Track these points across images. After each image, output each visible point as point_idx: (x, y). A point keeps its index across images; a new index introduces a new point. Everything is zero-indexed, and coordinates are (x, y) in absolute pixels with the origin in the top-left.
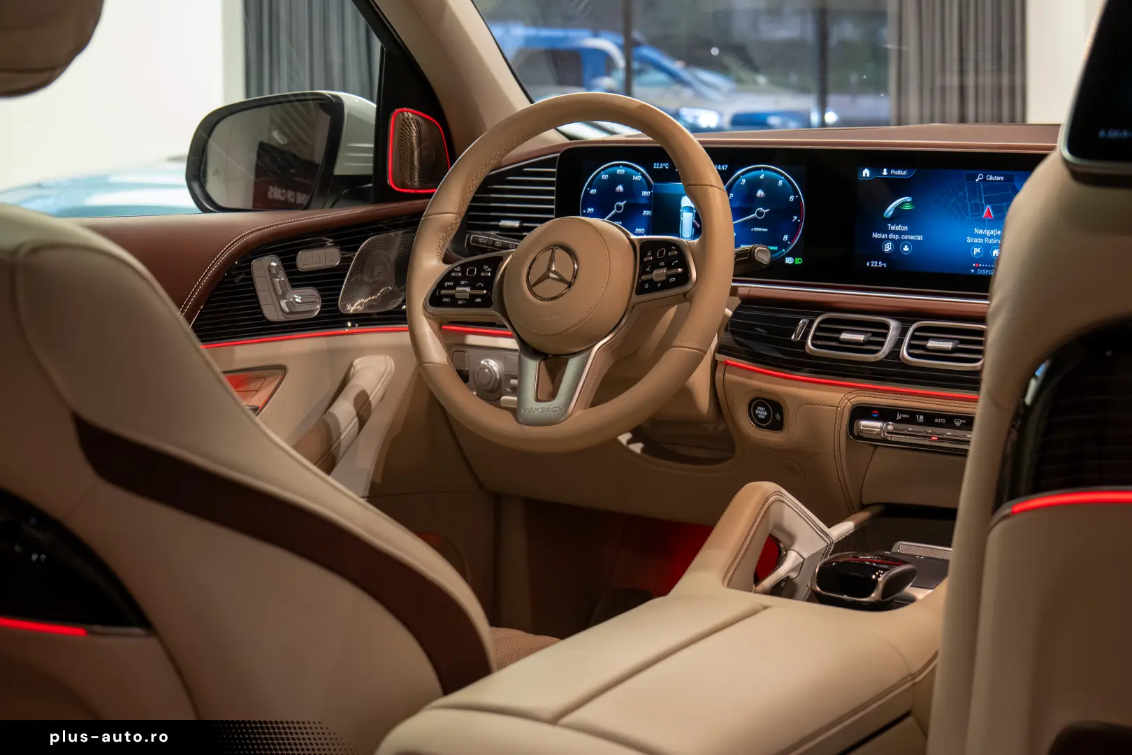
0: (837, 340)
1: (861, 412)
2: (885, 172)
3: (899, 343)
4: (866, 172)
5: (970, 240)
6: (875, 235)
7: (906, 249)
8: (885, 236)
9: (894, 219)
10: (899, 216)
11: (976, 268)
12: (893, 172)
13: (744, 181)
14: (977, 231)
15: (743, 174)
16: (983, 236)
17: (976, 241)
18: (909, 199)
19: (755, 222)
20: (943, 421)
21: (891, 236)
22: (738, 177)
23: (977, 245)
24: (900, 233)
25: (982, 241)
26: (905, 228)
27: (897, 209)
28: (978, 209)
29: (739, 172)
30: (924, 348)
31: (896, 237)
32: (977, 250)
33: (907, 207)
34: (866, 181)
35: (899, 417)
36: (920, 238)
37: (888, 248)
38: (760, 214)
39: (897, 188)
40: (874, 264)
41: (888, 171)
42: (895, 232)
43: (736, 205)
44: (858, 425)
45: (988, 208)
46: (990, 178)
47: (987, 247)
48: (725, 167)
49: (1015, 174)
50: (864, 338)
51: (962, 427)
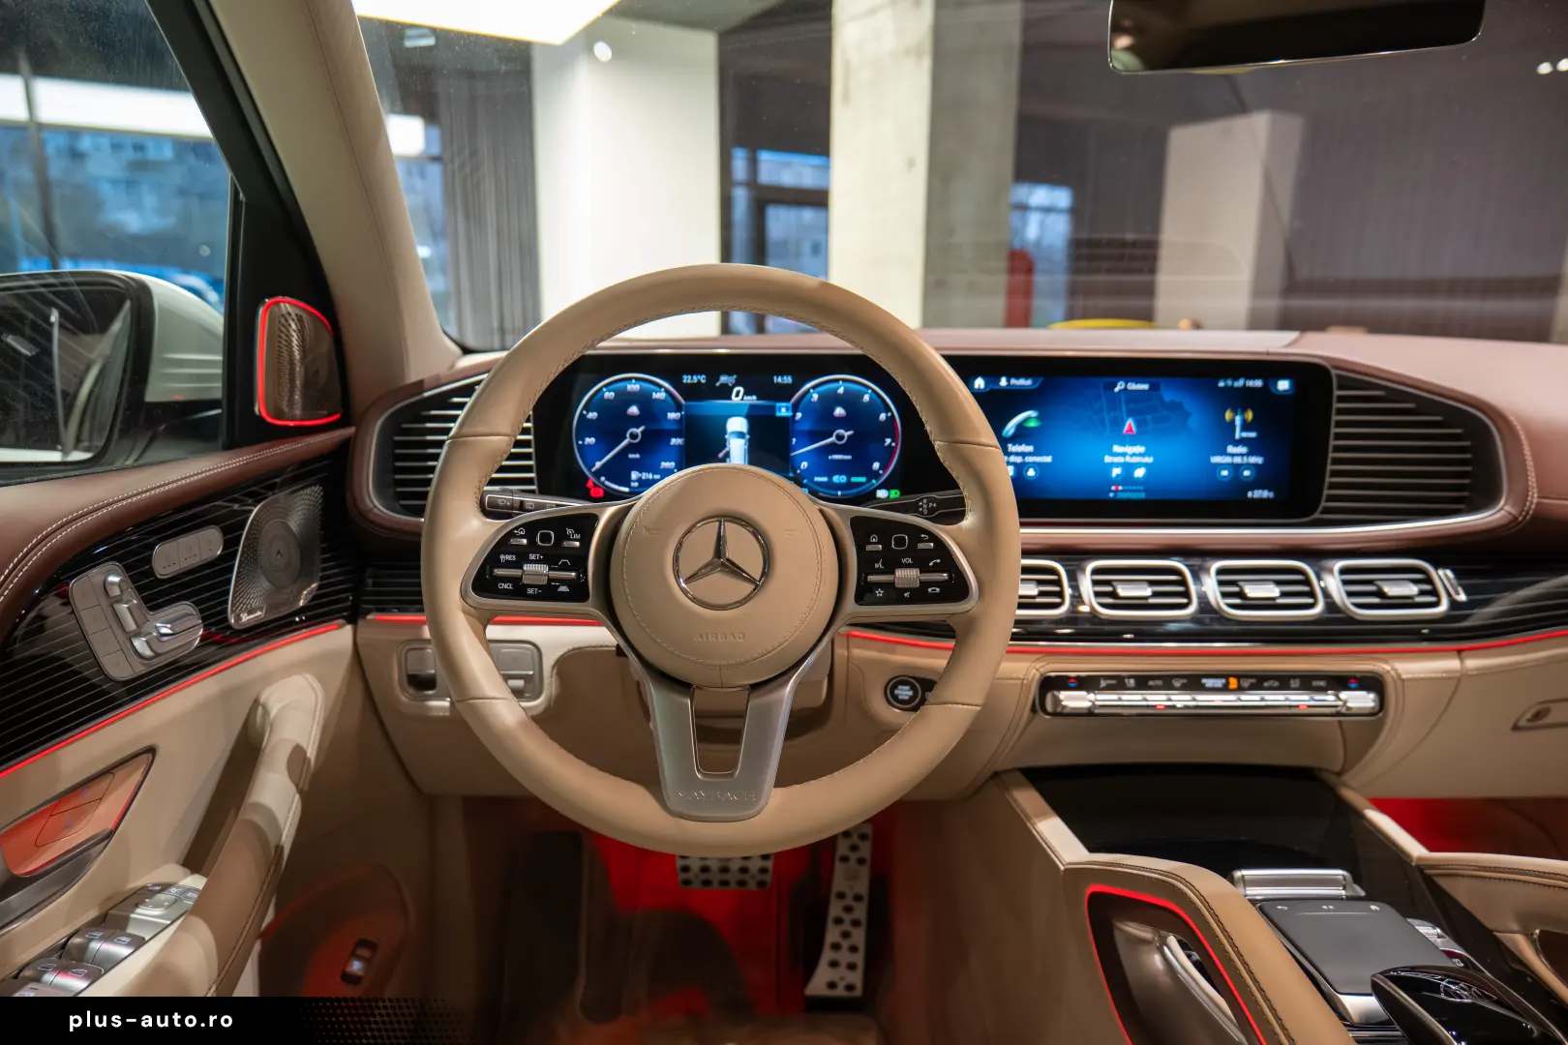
1: (1051, 684)
2: (1003, 382)
3: (1077, 592)
4: (980, 383)
5: (1108, 459)
7: (1031, 473)
9: (1015, 439)
10: (1022, 434)
11: (1117, 491)
12: (1013, 381)
13: (815, 397)
14: (1117, 448)
15: (814, 387)
16: (1124, 455)
17: (1117, 460)
18: (1033, 414)
19: (833, 448)
20: (1159, 683)
21: (1014, 459)
22: (808, 391)
23: (1118, 465)
24: (1023, 454)
25: (1120, 460)
26: (1030, 449)
27: (1020, 427)
28: (1118, 423)
29: (808, 386)
30: (1114, 595)
31: (1019, 460)
32: (1116, 472)
33: (1032, 424)
35: (1103, 683)
36: (1048, 459)
38: (840, 437)
39: (1018, 401)
41: (1008, 381)
42: (1017, 454)
43: (806, 427)
44: (1057, 701)
45: (1130, 422)
46: (1132, 386)
47: (1129, 468)
48: (788, 380)
49: (1162, 381)
50: (1033, 589)
51: (1184, 688)
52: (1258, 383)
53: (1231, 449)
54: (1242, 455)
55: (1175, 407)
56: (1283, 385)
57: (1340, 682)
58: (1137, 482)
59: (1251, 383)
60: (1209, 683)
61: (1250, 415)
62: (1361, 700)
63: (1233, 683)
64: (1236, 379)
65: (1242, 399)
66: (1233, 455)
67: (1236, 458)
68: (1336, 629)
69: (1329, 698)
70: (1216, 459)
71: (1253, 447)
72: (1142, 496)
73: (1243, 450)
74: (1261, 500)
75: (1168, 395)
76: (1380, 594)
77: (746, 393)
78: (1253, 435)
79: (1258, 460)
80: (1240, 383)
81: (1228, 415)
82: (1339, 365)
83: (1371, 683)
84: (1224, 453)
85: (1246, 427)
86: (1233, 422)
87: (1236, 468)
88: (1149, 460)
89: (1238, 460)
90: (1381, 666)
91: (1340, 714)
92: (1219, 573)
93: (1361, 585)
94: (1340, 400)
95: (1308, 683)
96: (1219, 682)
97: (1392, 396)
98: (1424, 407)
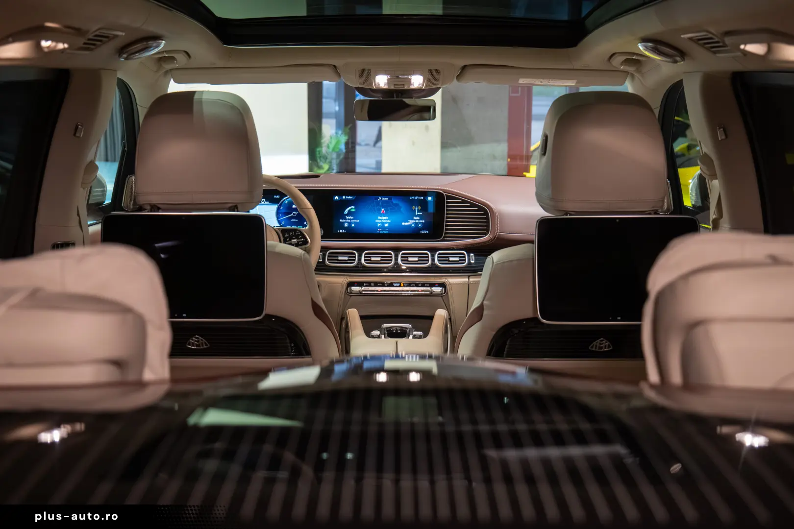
0: (338, 260)
1: (351, 284)
2: (344, 197)
3: (360, 259)
4: (337, 198)
5: (377, 221)
6: (341, 221)
7: (353, 225)
8: (345, 221)
9: (348, 215)
10: (350, 213)
11: (379, 231)
12: (347, 197)
13: (287, 202)
14: (379, 218)
15: (286, 199)
16: (381, 220)
17: (379, 221)
18: (353, 207)
19: (292, 217)
20: (380, 284)
21: (347, 221)
22: (284, 200)
23: (380, 223)
24: (350, 219)
25: (381, 221)
26: (352, 218)
27: (349, 211)
28: (379, 210)
29: (285, 198)
30: (370, 260)
31: (349, 221)
32: (379, 225)
33: (353, 210)
34: (337, 201)
35: (365, 285)
36: (358, 221)
37: (346, 225)
38: (294, 214)
39: (348, 203)
40: (341, 231)
41: (345, 197)
42: (349, 219)
43: (284, 211)
44: (351, 289)
45: (383, 210)
46: (384, 199)
47: (383, 224)
48: (278, 197)
49: (392, 197)
50: (346, 258)
51: (387, 286)
52: (422, 198)
54: (418, 220)
55: (396, 205)
56: (430, 199)
57: (432, 285)
58: (386, 228)
59: (420, 198)
60: (395, 285)
61: (420, 208)
62: (437, 290)
63: (402, 285)
64: (415, 196)
65: (417, 203)
66: (415, 220)
68: (434, 269)
69: (429, 289)
70: (410, 221)
71: (421, 217)
72: (387, 232)
73: (418, 218)
74: (425, 234)
75: (395, 201)
76: (448, 261)
77: (266, 201)
78: (421, 214)
79: (423, 221)
80: (416, 198)
81: (413, 208)
82: (445, 191)
83: (442, 285)
84: (413, 219)
85: (419, 211)
86: (415, 210)
87: (416, 224)
88: (389, 221)
89: (417, 221)
90: (445, 280)
91: (432, 294)
92: (403, 254)
93: (444, 258)
94: (448, 203)
95: (423, 285)
96: (398, 285)
97: (464, 202)
98: (473, 205)
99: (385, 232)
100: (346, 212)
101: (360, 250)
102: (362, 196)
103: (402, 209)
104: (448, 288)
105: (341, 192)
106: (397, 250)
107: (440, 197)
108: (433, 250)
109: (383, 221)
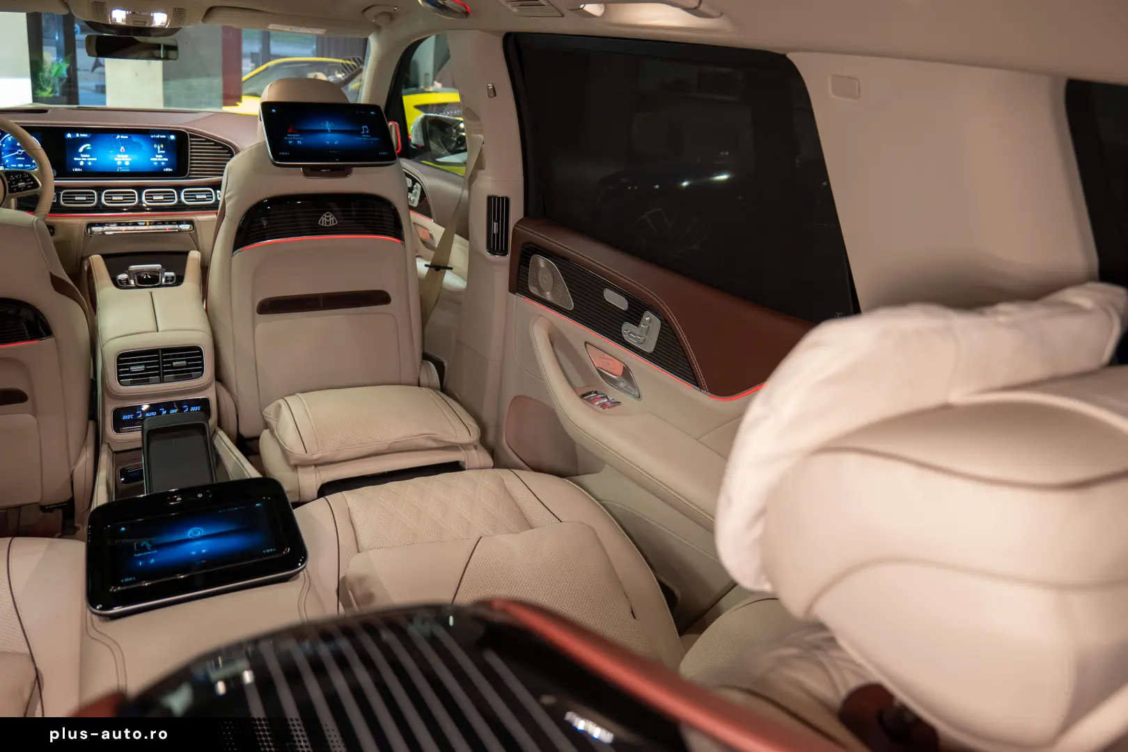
0: (74, 200)
1: (90, 225)
2: (77, 135)
3: (99, 199)
4: (69, 135)
5: (116, 159)
6: (75, 159)
8: (80, 159)
9: (83, 153)
10: (85, 151)
11: (120, 169)
12: (81, 135)
13: (10, 139)
14: (119, 156)
15: (9, 136)
18: (89, 145)
19: (17, 156)
20: (124, 224)
21: (83, 159)
22: (7, 138)
23: (119, 161)
24: (86, 158)
25: (120, 159)
26: (89, 156)
27: (84, 149)
28: (119, 148)
29: (7, 136)
30: (111, 200)
31: (85, 159)
32: (119, 163)
34: (69, 139)
35: (107, 225)
36: (95, 159)
37: (82, 163)
38: (20, 152)
39: (84, 141)
40: (76, 170)
41: (79, 135)
42: (84, 157)
43: (7, 149)
44: (91, 230)
45: (122, 148)
46: (122, 137)
47: (123, 162)
49: (132, 136)
50: (85, 198)
51: (132, 225)
52: (164, 137)
53: (157, 156)
54: (161, 158)
55: (137, 143)
56: (172, 137)
57: (179, 223)
58: (126, 166)
59: (162, 136)
60: (140, 224)
61: (162, 146)
62: (186, 227)
63: (148, 224)
64: (156, 135)
65: (159, 141)
67: (159, 158)
68: (180, 207)
69: (177, 226)
70: (152, 159)
71: (164, 156)
72: (129, 171)
73: (161, 156)
74: (168, 172)
75: (135, 139)
76: (195, 198)
78: (164, 152)
79: (167, 160)
80: (158, 136)
81: (155, 146)
82: (188, 130)
83: (190, 222)
84: (155, 157)
85: (161, 149)
86: (157, 149)
87: (159, 162)
88: (130, 159)
89: (160, 160)
90: (193, 218)
91: (180, 231)
92: (147, 193)
93: (190, 196)
94: (191, 141)
95: (170, 223)
96: (144, 224)
97: (208, 141)
98: (217, 144)
99: (126, 170)
100: (81, 150)
101: (100, 189)
102: (97, 134)
103: (143, 148)
104: (196, 225)
105: (73, 130)
106: (140, 189)
107: (182, 136)
108: (179, 188)
109: (123, 159)
